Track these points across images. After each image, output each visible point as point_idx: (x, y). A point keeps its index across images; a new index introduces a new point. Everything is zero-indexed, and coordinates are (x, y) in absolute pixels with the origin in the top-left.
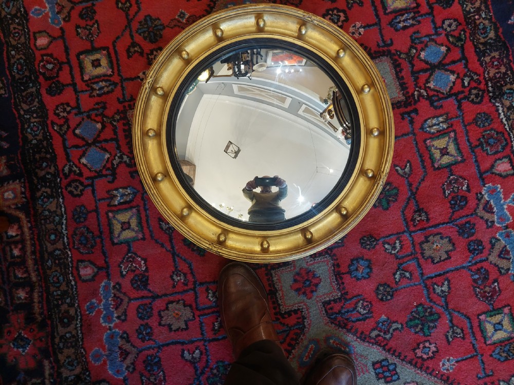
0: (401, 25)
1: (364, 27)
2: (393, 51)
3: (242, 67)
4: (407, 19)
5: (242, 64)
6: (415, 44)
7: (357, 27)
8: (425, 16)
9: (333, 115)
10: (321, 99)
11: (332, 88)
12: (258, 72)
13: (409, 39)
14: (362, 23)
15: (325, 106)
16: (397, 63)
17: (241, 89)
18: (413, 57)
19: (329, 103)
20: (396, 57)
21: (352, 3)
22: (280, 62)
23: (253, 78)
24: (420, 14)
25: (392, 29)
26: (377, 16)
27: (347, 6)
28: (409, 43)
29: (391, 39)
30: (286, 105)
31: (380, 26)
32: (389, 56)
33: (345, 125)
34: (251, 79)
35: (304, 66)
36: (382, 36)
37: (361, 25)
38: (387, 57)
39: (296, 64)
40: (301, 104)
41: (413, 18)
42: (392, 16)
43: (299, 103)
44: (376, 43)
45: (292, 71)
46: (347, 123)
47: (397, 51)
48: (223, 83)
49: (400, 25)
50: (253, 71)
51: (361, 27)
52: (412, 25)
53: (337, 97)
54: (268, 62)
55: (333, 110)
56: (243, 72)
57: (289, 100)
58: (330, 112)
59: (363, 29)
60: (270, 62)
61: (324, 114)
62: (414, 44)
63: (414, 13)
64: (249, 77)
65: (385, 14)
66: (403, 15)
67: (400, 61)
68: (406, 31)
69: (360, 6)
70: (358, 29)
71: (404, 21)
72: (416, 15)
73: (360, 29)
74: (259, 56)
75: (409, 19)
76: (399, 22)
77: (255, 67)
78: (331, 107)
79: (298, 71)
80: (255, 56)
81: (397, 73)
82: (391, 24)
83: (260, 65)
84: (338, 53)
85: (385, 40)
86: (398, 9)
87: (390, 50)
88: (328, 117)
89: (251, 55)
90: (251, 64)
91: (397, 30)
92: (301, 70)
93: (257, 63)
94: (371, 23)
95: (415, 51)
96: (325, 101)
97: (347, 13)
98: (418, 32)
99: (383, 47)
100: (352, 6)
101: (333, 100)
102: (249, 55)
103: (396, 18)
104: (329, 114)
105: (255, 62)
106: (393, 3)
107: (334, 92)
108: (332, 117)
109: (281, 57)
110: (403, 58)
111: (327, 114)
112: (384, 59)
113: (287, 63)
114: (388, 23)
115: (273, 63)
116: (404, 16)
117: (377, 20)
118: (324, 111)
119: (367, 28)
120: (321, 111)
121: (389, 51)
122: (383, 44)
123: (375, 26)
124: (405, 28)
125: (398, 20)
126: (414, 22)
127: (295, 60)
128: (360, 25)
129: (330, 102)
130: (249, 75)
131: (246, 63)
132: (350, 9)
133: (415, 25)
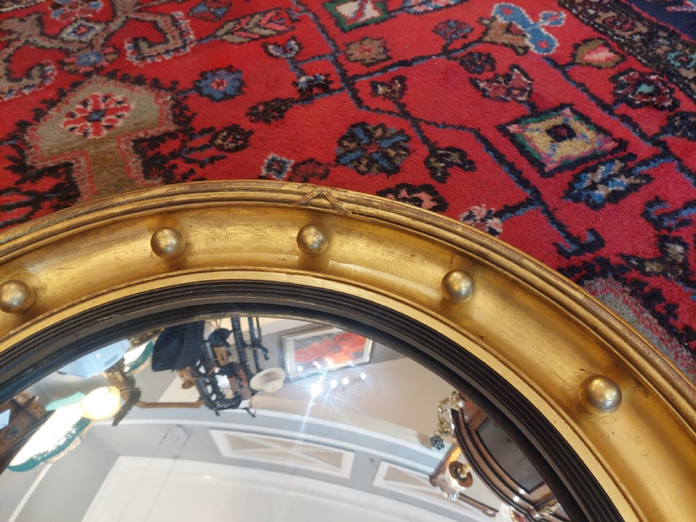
0: (602, 192)
1: (499, 214)
2: (615, 260)
3: (223, 381)
4: (610, 177)
5: (221, 373)
6: (669, 229)
7: (478, 218)
8: (655, 162)
9: (469, 474)
10: (423, 440)
11: (446, 401)
12: (265, 394)
13: (642, 221)
14: (487, 207)
15: (438, 455)
16: (646, 289)
17: (238, 444)
18: (684, 265)
19: (447, 445)
20: (634, 274)
21: (443, 167)
22: (316, 363)
23: (259, 412)
24: (637, 161)
25: (582, 206)
26: (525, 183)
27: (433, 176)
28: (650, 232)
29: (592, 231)
30: (345, 471)
31: (543, 203)
32: (610, 275)
33: (516, 499)
34: (253, 416)
35: (369, 363)
36: (561, 227)
37: (489, 212)
38: (605, 277)
39: (350, 363)
40: (374, 462)
41: (626, 172)
42: (567, 175)
43: (372, 460)
44: (554, 248)
45: (346, 381)
46: (522, 492)
47: (627, 258)
48: (179, 426)
49: (597, 192)
50: (254, 393)
51: (489, 215)
52: (632, 188)
53: (466, 425)
54: (289, 368)
55: (464, 460)
56: (229, 395)
57: (348, 458)
58: (456, 468)
59: (496, 220)
60: (293, 365)
61: (441, 477)
62: (665, 232)
63: (621, 160)
64: (247, 409)
65: (543, 174)
66: (594, 170)
67: (653, 282)
68: (625, 204)
69: (466, 170)
70: (483, 220)
71: (604, 182)
72: (630, 164)
73: (489, 221)
74: (260, 351)
75: (616, 176)
76: (593, 186)
77: (255, 382)
78: (458, 455)
79: (359, 379)
80: (249, 352)
81: (663, 321)
82: (570, 193)
83: (268, 375)
84: (446, 285)
85: (575, 235)
86: (572, 160)
87: (602, 258)
88: (454, 483)
89: (238, 348)
90: (241, 373)
91: (595, 206)
92: (363, 376)
93: (259, 370)
94: (515, 202)
95: (679, 249)
96: (436, 442)
97: (437, 189)
98: (658, 200)
99: (576, 253)
100: (445, 173)
101: (458, 434)
102: (233, 350)
103: (577, 179)
104: (456, 475)
105: (253, 369)
106: (554, 150)
107: (454, 412)
108: (466, 482)
109: (315, 349)
110: (657, 275)
111: (448, 474)
112: (598, 284)
113: (330, 363)
114: (561, 194)
115: (300, 369)
116: (599, 171)
117: (529, 192)
118: (440, 469)
119: (508, 215)
120: (431, 470)
121: (605, 262)
122: (574, 247)
123: (530, 208)
124: (615, 197)
125: (587, 183)
126: (632, 180)
127: (347, 353)
128: (484, 212)
129: (449, 441)
130: (244, 404)
131: (230, 370)
132: (442, 180)
133: (639, 185)
